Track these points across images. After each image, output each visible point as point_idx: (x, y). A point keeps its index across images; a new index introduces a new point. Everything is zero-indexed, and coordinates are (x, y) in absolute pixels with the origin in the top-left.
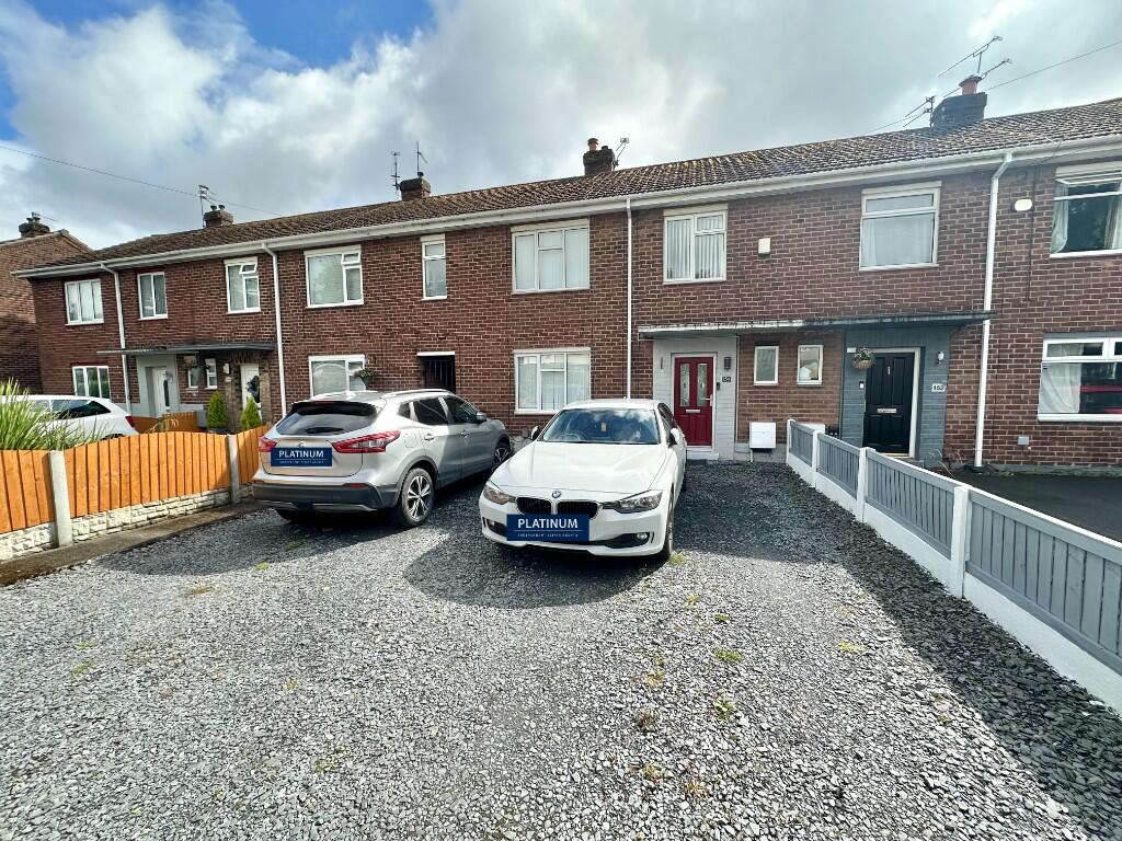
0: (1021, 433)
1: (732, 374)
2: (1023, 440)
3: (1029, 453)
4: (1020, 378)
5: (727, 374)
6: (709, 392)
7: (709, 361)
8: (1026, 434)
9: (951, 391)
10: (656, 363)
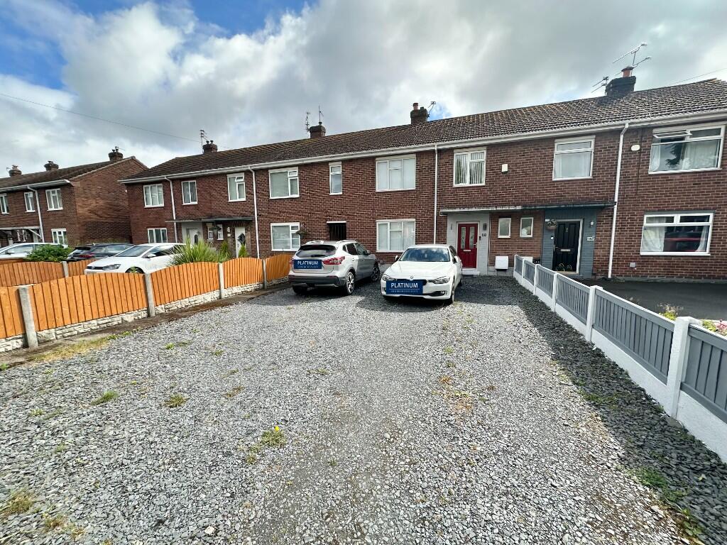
0: (631, 261)
1: (487, 232)
2: (633, 265)
3: (636, 271)
4: (632, 233)
5: (484, 232)
6: (475, 241)
7: (476, 226)
8: (634, 261)
9: (597, 241)
10: (449, 227)
